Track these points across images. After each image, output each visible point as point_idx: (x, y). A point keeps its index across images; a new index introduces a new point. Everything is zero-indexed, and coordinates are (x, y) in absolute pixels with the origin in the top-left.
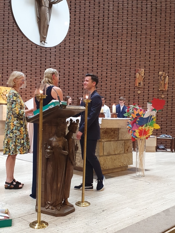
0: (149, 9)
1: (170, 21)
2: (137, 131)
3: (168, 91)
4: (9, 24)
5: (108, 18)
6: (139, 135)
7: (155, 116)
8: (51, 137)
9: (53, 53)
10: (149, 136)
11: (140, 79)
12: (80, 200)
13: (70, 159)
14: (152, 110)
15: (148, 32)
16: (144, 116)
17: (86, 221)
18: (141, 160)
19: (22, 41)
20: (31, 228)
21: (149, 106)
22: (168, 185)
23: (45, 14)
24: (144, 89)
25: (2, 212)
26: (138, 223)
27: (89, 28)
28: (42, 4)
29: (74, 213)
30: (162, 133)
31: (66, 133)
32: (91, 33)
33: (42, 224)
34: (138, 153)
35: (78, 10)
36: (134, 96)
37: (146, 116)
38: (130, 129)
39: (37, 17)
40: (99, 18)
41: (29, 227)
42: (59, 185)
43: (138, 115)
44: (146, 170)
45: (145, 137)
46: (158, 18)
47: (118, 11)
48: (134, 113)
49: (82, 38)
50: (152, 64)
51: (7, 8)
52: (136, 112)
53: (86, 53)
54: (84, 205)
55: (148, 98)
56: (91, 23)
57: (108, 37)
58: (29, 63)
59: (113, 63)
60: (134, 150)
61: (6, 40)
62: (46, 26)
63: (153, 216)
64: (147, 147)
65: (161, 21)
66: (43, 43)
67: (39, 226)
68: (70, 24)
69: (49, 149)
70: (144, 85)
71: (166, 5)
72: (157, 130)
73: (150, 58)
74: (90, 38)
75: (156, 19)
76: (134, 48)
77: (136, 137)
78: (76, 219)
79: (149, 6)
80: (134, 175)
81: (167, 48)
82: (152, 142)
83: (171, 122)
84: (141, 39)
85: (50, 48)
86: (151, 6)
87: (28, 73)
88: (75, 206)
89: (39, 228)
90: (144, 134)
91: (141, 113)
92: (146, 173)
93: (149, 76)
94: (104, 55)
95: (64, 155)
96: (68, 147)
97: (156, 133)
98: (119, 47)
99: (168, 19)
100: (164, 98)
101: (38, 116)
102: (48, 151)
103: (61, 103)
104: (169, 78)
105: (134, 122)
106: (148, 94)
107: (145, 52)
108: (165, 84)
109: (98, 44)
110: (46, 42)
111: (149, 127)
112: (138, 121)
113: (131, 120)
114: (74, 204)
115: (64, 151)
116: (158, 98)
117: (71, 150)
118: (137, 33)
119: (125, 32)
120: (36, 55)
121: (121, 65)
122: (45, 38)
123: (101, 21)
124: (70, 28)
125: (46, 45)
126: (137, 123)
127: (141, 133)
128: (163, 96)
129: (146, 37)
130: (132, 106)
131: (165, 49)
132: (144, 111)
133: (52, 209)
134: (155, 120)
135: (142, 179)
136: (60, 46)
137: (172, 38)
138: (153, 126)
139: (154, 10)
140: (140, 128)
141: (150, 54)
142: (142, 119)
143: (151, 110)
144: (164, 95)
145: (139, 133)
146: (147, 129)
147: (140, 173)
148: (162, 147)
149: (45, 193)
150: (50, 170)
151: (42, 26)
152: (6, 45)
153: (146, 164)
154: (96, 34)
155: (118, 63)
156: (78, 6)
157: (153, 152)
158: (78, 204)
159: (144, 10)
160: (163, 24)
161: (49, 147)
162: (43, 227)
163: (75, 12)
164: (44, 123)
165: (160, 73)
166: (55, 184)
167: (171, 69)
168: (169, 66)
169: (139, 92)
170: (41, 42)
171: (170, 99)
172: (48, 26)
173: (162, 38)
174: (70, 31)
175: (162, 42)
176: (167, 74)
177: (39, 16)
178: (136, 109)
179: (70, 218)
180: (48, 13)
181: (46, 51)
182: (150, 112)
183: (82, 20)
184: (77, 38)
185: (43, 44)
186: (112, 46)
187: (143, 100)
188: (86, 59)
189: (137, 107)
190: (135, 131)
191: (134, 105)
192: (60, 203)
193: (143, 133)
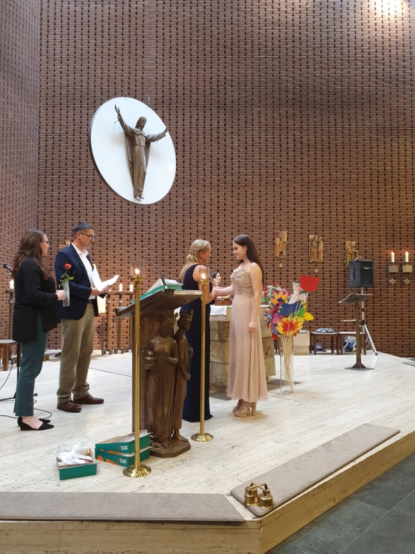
0: (291, 145)
1: (322, 161)
2: (280, 324)
3: (323, 263)
4: (87, 172)
5: (232, 159)
6: (284, 331)
7: (305, 301)
8: (152, 338)
9: (153, 212)
10: (298, 331)
11: (281, 246)
12: (199, 432)
13: (181, 370)
14: (301, 293)
15: (291, 177)
16: (288, 301)
17: (207, 463)
18: (287, 368)
19: (107, 196)
20: (126, 477)
21: (296, 287)
22: (329, 405)
23: (140, 157)
24: (288, 260)
25: (82, 453)
26: (285, 465)
27: (205, 175)
28: (135, 142)
29: (189, 452)
30: (318, 326)
31: (175, 331)
32: (208, 182)
33: (141, 470)
34: (283, 357)
35: (187, 149)
36: (274, 271)
37: (292, 302)
38: (269, 322)
39: (129, 161)
40: (218, 159)
41: (122, 474)
42: (165, 411)
43: (280, 300)
44: (296, 383)
45: (292, 333)
46: (305, 157)
47: (246, 148)
48: (273, 297)
49: (194, 190)
50: (298, 223)
51: (84, 148)
52: (277, 297)
53: (201, 210)
54: (204, 440)
55: (295, 274)
56: (208, 167)
57: (232, 186)
58: (118, 228)
59: (241, 223)
60: (276, 352)
61: (83, 195)
62: (142, 174)
63: (307, 453)
64: (297, 347)
65: (309, 161)
66: (138, 198)
67: (137, 473)
68: (177, 170)
69: (150, 356)
70: (288, 255)
71: (315, 138)
72: (310, 322)
73: (295, 215)
74: (207, 189)
75: (302, 159)
76: (271, 202)
77: (279, 334)
78: (192, 461)
79: (290, 140)
80: (278, 391)
81: (320, 201)
82: (304, 339)
83: (331, 308)
84: (280, 188)
85: (149, 206)
86: (294, 140)
87: (117, 241)
88: (191, 442)
89: (137, 477)
90: (290, 329)
91: (284, 297)
92: (296, 387)
93: (295, 241)
94: (228, 213)
95: (173, 364)
96: (177, 352)
97: (308, 325)
98: (250, 201)
99: (319, 157)
100: (318, 273)
101: (133, 307)
102: (149, 358)
103: (166, 288)
104: (324, 244)
105: (274, 311)
106: (295, 268)
107: (288, 207)
108: (318, 252)
109: (218, 197)
110: (142, 196)
111: (296, 317)
112: (281, 310)
113: (270, 308)
114: (189, 438)
115: (172, 359)
116: (309, 274)
117: (182, 356)
118: (274, 180)
119: (257, 179)
120: (129, 215)
121: (252, 226)
122: (141, 191)
123: (222, 163)
124: (177, 175)
125: (143, 202)
126: (279, 312)
127: (285, 327)
128: (316, 271)
129: (288, 186)
130: (270, 287)
131: (316, 202)
132: (289, 294)
133: (156, 447)
134: (305, 307)
135: (289, 397)
136: (163, 202)
137: (327, 185)
138: (303, 317)
139: (299, 146)
140: (284, 319)
141: (295, 210)
142: (286, 306)
143: (298, 293)
144: (318, 269)
145: (283, 327)
146: (294, 320)
147: (287, 388)
148: (318, 347)
149: (145, 422)
150: (152, 388)
151: (136, 173)
152: (84, 201)
153: (295, 374)
154: (215, 182)
155: (249, 223)
156: (187, 144)
157: (306, 354)
158: (195, 437)
159: (284, 146)
160: (312, 166)
161: (150, 353)
162: (143, 474)
163: (184, 151)
164: (142, 317)
165: (311, 237)
166: (160, 408)
167: (327, 231)
168: (323, 225)
169: (281, 265)
170: (135, 197)
171: (327, 275)
172: (145, 173)
173: (312, 186)
174: (176, 180)
175: (312, 192)
176: (321, 238)
177: (131, 160)
178: (278, 292)
179: (184, 460)
180: (144, 156)
181: (142, 210)
182: (297, 295)
183: (194, 163)
184: (187, 189)
185: (138, 200)
186: (239, 200)
187: (288, 276)
188: (201, 219)
189: (279, 289)
190: (276, 325)
191: (274, 285)
192: (168, 438)
193: (289, 327)
